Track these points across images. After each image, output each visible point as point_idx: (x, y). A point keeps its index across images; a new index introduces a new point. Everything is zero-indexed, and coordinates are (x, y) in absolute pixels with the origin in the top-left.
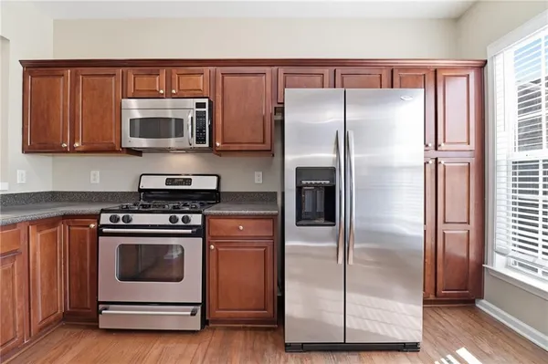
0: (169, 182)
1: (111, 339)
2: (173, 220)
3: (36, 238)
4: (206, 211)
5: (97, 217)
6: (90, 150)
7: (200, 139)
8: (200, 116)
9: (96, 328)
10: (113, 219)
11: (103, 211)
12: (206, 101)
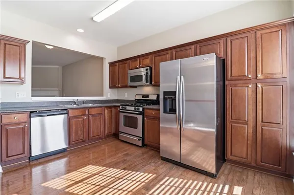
0: (143, 97)
1: (122, 143)
2: (135, 109)
3: (106, 111)
4: (144, 107)
5: (119, 107)
6: (122, 87)
7: (147, 82)
8: (147, 73)
9: (118, 139)
10: (122, 107)
11: (121, 105)
12: (148, 68)
